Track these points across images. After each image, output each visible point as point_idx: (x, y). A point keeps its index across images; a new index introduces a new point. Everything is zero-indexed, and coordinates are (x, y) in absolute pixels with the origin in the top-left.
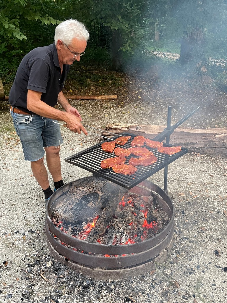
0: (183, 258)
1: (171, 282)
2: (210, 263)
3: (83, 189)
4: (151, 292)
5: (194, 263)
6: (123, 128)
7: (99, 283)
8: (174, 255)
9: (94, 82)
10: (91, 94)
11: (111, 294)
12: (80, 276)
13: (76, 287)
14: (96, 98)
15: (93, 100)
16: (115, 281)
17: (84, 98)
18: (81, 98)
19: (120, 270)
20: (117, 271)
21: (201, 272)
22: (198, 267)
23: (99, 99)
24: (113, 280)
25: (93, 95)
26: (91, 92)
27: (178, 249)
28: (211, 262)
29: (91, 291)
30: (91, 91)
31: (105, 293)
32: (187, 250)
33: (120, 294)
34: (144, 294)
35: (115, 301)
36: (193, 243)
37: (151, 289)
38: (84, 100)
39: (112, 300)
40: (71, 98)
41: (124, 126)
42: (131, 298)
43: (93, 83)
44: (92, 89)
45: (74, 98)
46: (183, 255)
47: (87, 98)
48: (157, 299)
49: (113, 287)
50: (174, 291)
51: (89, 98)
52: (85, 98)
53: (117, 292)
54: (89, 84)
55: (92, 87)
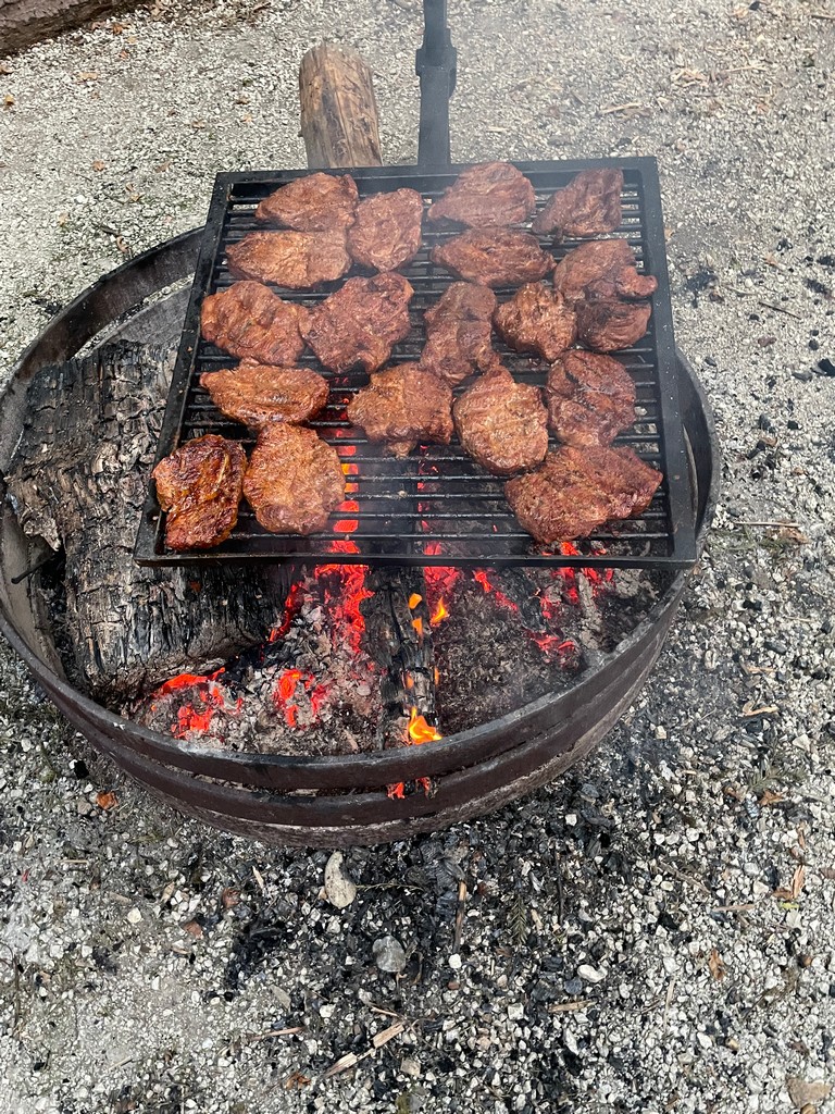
7: (604, 767)
11: (689, 764)
13: (561, 863)
22: (763, 424)
24: (632, 710)
29: (618, 820)
31: (668, 779)
33: (704, 732)
34: (761, 660)
37: (753, 620)
39: (713, 777)
42: (748, 711)
48: (807, 633)
49: (662, 732)
53: (689, 732)
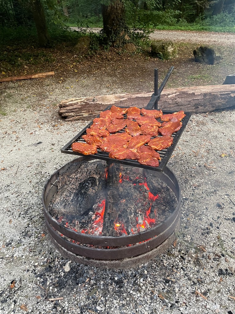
0: (193, 219)
1: (196, 248)
2: (219, 218)
3: (75, 176)
4: (183, 264)
5: (205, 221)
6: (78, 103)
7: (130, 273)
8: (184, 219)
9: (25, 60)
10: (26, 73)
11: (148, 281)
12: (108, 272)
13: (109, 286)
14: (33, 77)
15: (30, 79)
16: (145, 265)
17: (20, 79)
18: (17, 79)
19: (148, 253)
20: (145, 255)
21: (216, 229)
22: (211, 225)
23: (37, 77)
24: (142, 265)
25: (28, 74)
26: (26, 72)
27: (185, 212)
28: (219, 216)
29: (126, 284)
30: (25, 70)
31: (141, 281)
32: (192, 210)
33: (156, 278)
34: (178, 270)
35: (155, 287)
36: (194, 202)
37: (182, 261)
38: (21, 80)
40: (7, 80)
41: (79, 101)
42: (168, 278)
43: (25, 62)
44: (26, 68)
45: (10, 80)
46: (192, 216)
47: (23, 78)
49: (146, 272)
50: (203, 257)
51: (26, 78)
52: (22, 78)
53: (152, 276)
54: (21, 64)
55: (25, 67)
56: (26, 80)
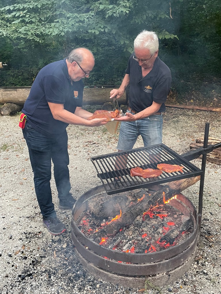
8: (179, 284)
11: (92, 291)
13: (71, 273)
14: (214, 110)
15: (211, 111)
17: (201, 109)
18: (198, 109)
19: (109, 273)
20: (106, 273)
24: (102, 280)
26: (212, 104)
31: (88, 287)
32: (197, 285)
40: (189, 107)
43: (217, 94)
46: (188, 288)
47: (204, 109)
56: (207, 111)
